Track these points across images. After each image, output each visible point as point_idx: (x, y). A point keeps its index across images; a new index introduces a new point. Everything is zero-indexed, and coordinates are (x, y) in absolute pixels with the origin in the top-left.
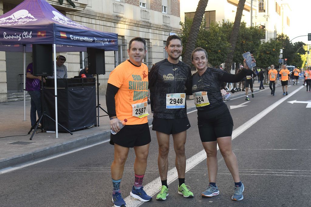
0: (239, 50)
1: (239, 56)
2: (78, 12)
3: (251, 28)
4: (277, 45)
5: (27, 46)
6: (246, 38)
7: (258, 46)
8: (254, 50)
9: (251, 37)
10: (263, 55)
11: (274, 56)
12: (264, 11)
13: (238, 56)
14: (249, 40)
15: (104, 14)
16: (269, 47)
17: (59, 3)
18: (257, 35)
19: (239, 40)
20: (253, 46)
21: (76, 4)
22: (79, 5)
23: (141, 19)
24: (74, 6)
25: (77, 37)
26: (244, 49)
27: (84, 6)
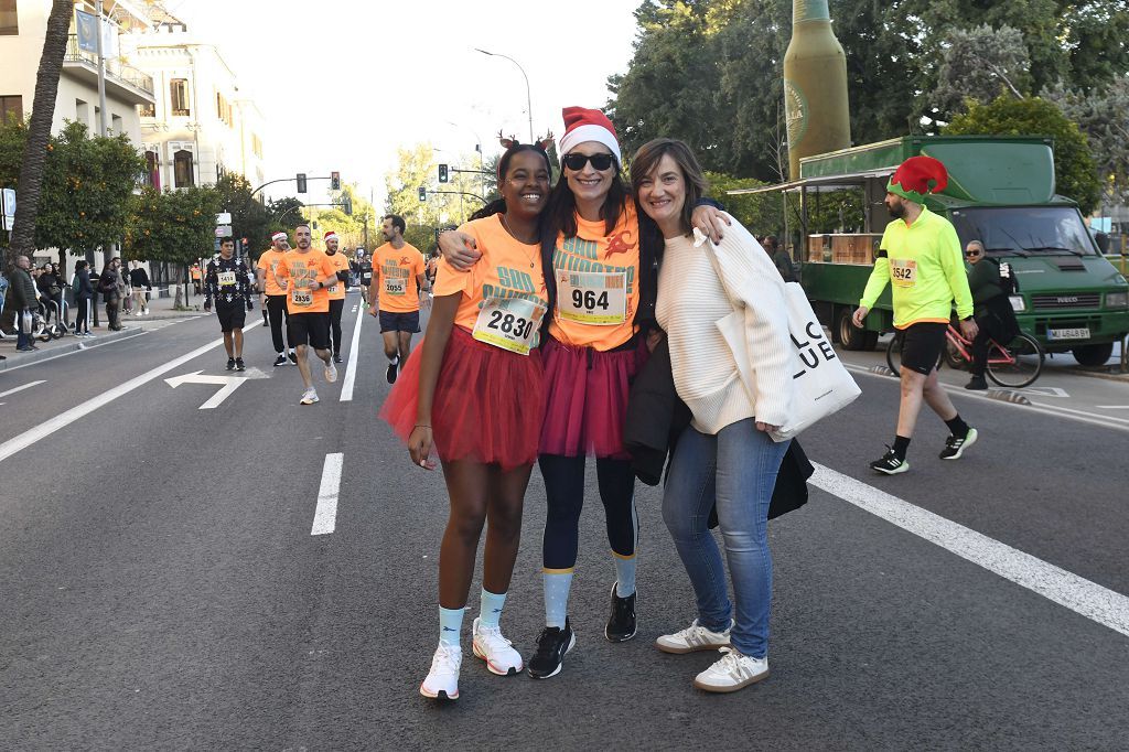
0: (62, 209)
1: (63, 228)
3: (102, 142)
4: (204, 200)
6: (82, 170)
7: (125, 196)
8: (111, 207)
9: (99, 169)
10: (167, 228)
11: (197, 229)
12: (188, 113)
13: (60, 226)
14: (93, 176)
16: (183, 206)
18: (120, 163)
19: (60, 177)
20: (108, 194)
26: (78, 203)
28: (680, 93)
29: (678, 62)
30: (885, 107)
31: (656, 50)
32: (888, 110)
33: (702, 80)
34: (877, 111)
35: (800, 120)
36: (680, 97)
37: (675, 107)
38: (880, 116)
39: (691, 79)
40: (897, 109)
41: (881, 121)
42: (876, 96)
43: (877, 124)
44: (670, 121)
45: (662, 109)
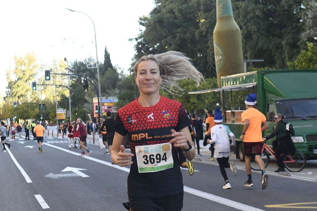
28: (178, 30)
29: (177, 13)
30: (286, 38)
31: (165, 6)
32: (288, 39)
33: (190, 23)
34: (283, 40)
35: (221, 59)
36: (178, 32)
37: (175, 37)
38: (284, 43)
39: (184, 22)
40: (293, 38)
41: (284, 45)
42: (283, 31)
43: (282, 46)
44: (173, 45)
45: (169, 38)
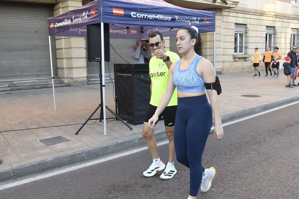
2: (232, 9)
5: (144, 33)
15: (257, 10)
17: (213, 2)
21: (228, 2)
22: (231, 3)
23: (291, 13)
24: (226, 4)
25: (143, 15)
27: (237, 3)
